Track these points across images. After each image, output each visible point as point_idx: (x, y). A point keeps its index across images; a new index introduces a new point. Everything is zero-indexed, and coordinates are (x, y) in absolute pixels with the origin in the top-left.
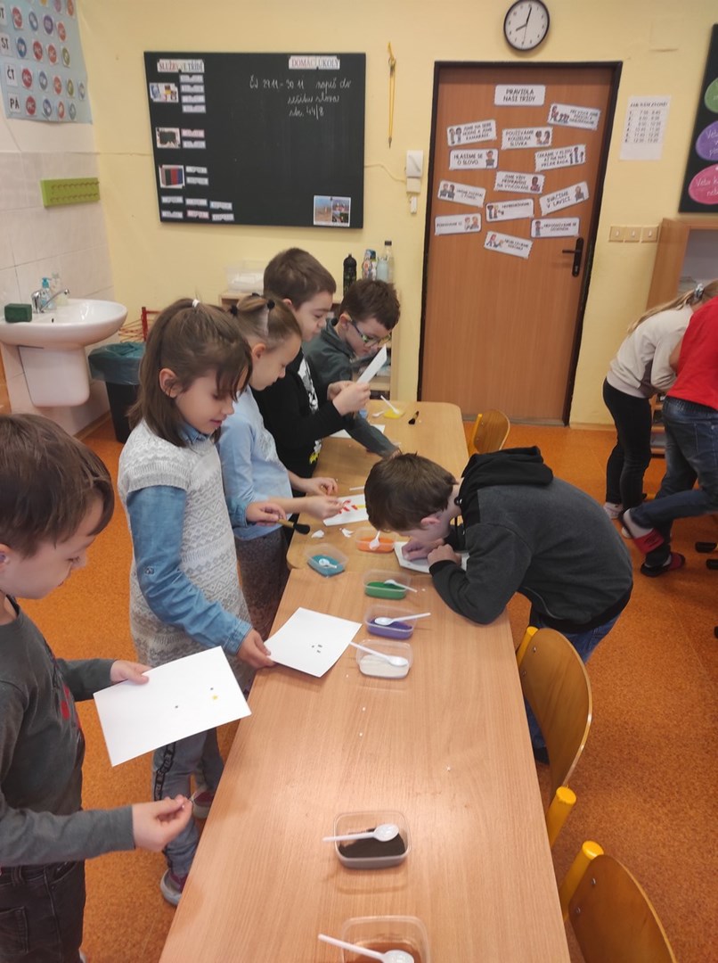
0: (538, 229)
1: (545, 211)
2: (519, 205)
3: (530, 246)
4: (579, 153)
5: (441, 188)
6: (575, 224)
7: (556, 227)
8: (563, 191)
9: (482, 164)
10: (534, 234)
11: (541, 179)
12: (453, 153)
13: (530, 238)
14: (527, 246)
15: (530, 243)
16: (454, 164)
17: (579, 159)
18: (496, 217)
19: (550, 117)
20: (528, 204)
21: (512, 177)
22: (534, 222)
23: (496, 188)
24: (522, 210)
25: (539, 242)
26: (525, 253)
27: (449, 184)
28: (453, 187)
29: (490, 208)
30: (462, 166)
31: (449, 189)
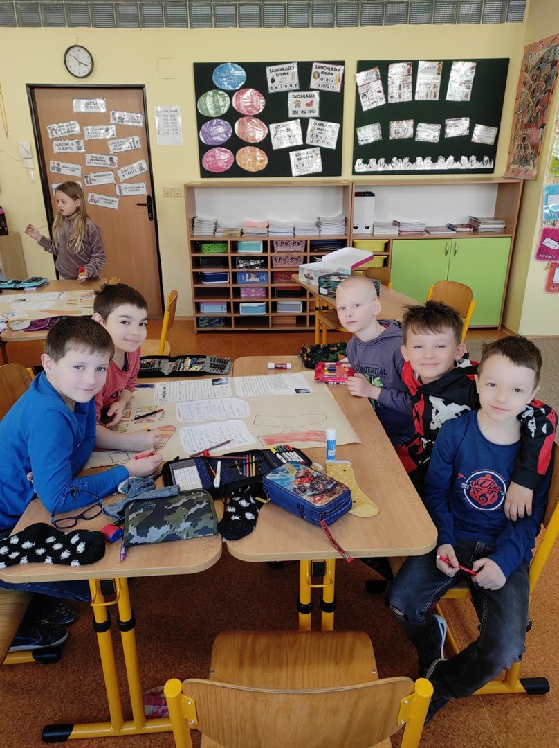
0: (120, 190)
1: (122, 179)
2: (105, 175)
3: (118, 202)
4: (135, 143)
5: (51, 165)
6: (143, 187)
7: (132, 189)
8: (130, 166)
9: (75, 149)
10: (118, 194)
11: (115, 159)
12: (55, 143)
13: (117, 196)
14: (115, 202)
15: (117, 200)
16: (56, 150)
17: (136, 145)
18: (91, 183)
19: (112, 119)
20: (109, 175)
21: (96, 157)
22: (117, 186)
23: (87, 165)
24: (108, 179)
25: (123, 199)
26: (115, 206)
27: (56, 162)
28: (58, 164)
29: (86, 177)
30: (62, 151)
31: (56, 165)
